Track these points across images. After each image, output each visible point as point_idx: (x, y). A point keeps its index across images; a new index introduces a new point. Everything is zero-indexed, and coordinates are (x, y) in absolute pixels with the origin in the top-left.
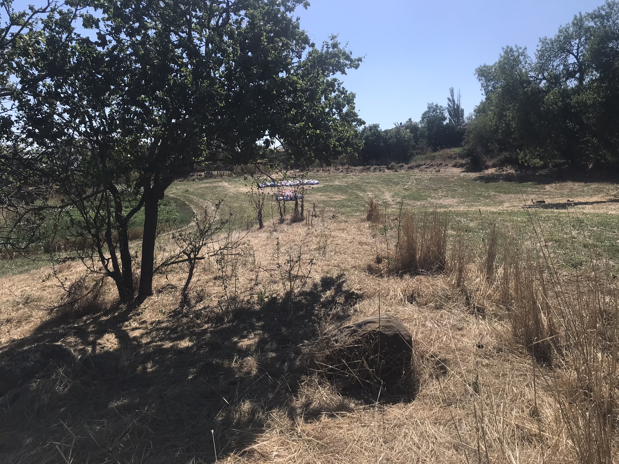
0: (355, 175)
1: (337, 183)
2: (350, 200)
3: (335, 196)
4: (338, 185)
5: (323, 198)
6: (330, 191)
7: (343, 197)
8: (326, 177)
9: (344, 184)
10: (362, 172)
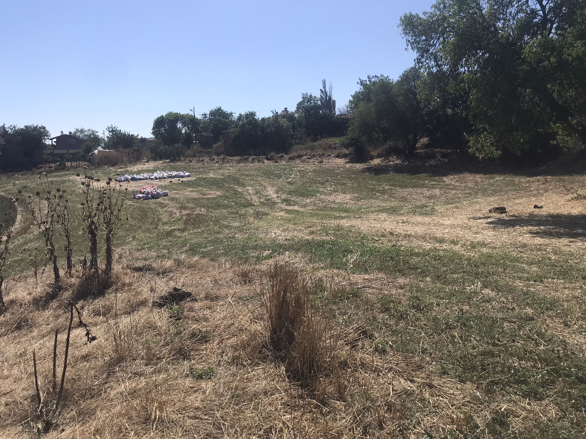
0: (232, 166)
1: (211, 175)
2: (227, 197)
3: (209, 192)
4: (212, 178)
5: (195, 195)
6: (202, 186)
7: (218, 193)
8: (199, 168)
9: (220, 177)
10: (240, 162)
